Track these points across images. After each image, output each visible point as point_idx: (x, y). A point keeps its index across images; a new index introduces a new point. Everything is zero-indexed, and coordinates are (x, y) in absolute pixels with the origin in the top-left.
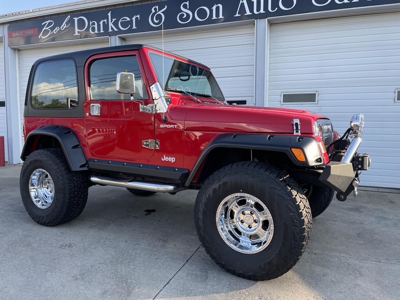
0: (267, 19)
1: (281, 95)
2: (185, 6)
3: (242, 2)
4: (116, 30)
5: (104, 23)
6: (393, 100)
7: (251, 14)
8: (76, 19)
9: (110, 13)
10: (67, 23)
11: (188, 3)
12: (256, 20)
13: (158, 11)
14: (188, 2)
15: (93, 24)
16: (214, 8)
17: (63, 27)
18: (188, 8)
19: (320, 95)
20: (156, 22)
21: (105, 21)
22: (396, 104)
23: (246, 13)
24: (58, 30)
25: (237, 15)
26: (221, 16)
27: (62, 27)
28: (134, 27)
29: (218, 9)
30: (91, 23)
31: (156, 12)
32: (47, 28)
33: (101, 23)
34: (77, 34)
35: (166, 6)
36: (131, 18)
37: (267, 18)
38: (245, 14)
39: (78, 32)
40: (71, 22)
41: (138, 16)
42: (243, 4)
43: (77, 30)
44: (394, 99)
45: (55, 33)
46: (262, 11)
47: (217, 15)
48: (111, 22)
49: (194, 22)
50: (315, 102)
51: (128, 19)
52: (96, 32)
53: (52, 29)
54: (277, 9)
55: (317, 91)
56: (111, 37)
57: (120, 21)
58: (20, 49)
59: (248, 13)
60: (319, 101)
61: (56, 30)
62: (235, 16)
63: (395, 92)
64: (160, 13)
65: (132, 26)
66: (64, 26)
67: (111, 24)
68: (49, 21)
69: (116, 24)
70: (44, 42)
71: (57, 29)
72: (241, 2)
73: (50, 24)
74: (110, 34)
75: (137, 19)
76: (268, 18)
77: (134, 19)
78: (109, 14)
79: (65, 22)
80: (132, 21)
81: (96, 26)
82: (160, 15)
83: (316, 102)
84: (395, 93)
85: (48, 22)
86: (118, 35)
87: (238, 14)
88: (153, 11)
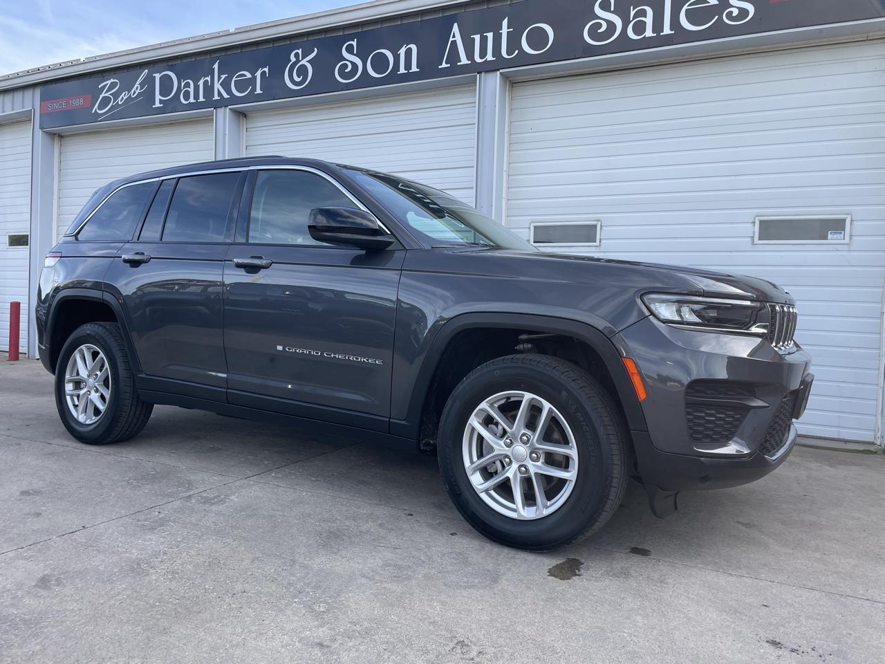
0: (498, 73)
1: (529, 228)
2: (350, 50)
3: (454, 39)
4: (226, 96)
5: (206, 82)
6: (749, 239)
7: (470, 62)
8: (158, 76)
9: (217, 63)
10: (142, 85)
11: (354, 43)
12: (478, 75)
13: (300, 59)
14: (355, 40)
15: (187, 85)
16: (402, 51)
17: (135, 92)
18: (355, 52)
19: (604, 228)
20: (297, 79)
21: (208, 79)
22: (757, 248)
23: (460, 62)
24: (126, 97)
25: (444, 65)
26: (414, 69)
27: (133, 91)
28: (258, 91)
29: (409, 52)
30: (183, 84)
31: (298, 61)
32: (107, 95)
33: (201, 83)
34: (157, 105)
35: (316, 49)
36: (253, 73)
37: (498, 70)
38: (459, 64)
39: (161, 101)
40: (150, 81)
41: (266, 70)
42: (454, 43)
43: (158, 97)
44: (753, 237)
45: (120, 103)
46: (489, 57)
47: (408, 65)
48: (218, 81)
49: (366, 80)
50: (595, 242)
51: (249, 75)
52: (192, 100)
53: (116, 95)
54: (517, 51)
55: (598, 221)
56: (218, 109)
57: (234, 79)
58: (63, 134)
59: (464, 61)
60: (603, 241)
61: (122, 98)
62: (440, 67)
63: (754, 223)
64: (304, 62)
65: (254, 89)
66: (137, 89)
67: (217, 86)
68: (112, 80)
69: (226, 85)
70: (101, 121)
71: (124, 96)
72: (451, 39)
73: (113, 85)
74: (217, 105)
75: (263, 74)
76: (501, 71)
77: (258, 74)
78: (216, 66)
79: (138, 82)
80: (254, 78)
81: (191, 90)
82: (304, 67)
83: (597, 243)
84: (754, 225)
85: (109, 82)
86: (229, 107)
87: (446, 63)
88: (293, 59)
